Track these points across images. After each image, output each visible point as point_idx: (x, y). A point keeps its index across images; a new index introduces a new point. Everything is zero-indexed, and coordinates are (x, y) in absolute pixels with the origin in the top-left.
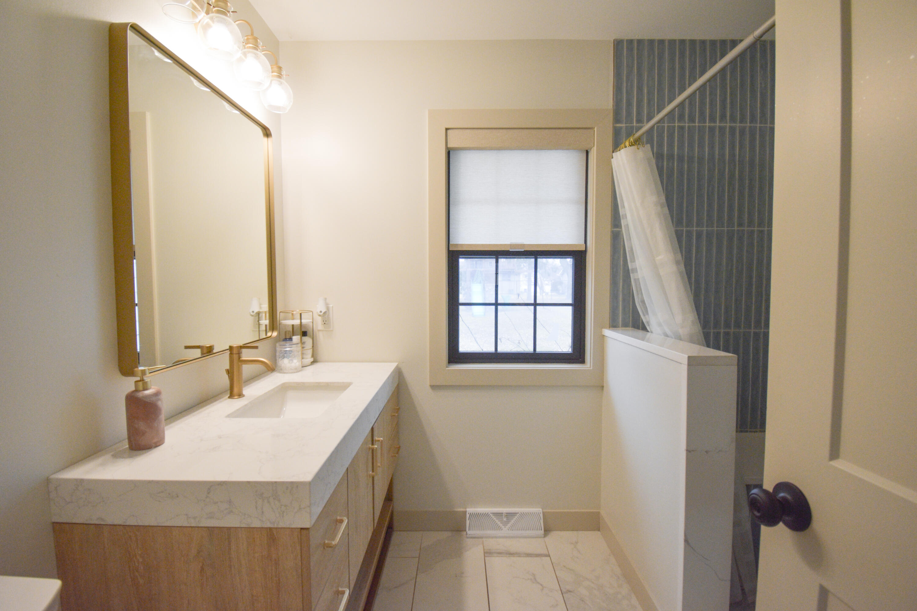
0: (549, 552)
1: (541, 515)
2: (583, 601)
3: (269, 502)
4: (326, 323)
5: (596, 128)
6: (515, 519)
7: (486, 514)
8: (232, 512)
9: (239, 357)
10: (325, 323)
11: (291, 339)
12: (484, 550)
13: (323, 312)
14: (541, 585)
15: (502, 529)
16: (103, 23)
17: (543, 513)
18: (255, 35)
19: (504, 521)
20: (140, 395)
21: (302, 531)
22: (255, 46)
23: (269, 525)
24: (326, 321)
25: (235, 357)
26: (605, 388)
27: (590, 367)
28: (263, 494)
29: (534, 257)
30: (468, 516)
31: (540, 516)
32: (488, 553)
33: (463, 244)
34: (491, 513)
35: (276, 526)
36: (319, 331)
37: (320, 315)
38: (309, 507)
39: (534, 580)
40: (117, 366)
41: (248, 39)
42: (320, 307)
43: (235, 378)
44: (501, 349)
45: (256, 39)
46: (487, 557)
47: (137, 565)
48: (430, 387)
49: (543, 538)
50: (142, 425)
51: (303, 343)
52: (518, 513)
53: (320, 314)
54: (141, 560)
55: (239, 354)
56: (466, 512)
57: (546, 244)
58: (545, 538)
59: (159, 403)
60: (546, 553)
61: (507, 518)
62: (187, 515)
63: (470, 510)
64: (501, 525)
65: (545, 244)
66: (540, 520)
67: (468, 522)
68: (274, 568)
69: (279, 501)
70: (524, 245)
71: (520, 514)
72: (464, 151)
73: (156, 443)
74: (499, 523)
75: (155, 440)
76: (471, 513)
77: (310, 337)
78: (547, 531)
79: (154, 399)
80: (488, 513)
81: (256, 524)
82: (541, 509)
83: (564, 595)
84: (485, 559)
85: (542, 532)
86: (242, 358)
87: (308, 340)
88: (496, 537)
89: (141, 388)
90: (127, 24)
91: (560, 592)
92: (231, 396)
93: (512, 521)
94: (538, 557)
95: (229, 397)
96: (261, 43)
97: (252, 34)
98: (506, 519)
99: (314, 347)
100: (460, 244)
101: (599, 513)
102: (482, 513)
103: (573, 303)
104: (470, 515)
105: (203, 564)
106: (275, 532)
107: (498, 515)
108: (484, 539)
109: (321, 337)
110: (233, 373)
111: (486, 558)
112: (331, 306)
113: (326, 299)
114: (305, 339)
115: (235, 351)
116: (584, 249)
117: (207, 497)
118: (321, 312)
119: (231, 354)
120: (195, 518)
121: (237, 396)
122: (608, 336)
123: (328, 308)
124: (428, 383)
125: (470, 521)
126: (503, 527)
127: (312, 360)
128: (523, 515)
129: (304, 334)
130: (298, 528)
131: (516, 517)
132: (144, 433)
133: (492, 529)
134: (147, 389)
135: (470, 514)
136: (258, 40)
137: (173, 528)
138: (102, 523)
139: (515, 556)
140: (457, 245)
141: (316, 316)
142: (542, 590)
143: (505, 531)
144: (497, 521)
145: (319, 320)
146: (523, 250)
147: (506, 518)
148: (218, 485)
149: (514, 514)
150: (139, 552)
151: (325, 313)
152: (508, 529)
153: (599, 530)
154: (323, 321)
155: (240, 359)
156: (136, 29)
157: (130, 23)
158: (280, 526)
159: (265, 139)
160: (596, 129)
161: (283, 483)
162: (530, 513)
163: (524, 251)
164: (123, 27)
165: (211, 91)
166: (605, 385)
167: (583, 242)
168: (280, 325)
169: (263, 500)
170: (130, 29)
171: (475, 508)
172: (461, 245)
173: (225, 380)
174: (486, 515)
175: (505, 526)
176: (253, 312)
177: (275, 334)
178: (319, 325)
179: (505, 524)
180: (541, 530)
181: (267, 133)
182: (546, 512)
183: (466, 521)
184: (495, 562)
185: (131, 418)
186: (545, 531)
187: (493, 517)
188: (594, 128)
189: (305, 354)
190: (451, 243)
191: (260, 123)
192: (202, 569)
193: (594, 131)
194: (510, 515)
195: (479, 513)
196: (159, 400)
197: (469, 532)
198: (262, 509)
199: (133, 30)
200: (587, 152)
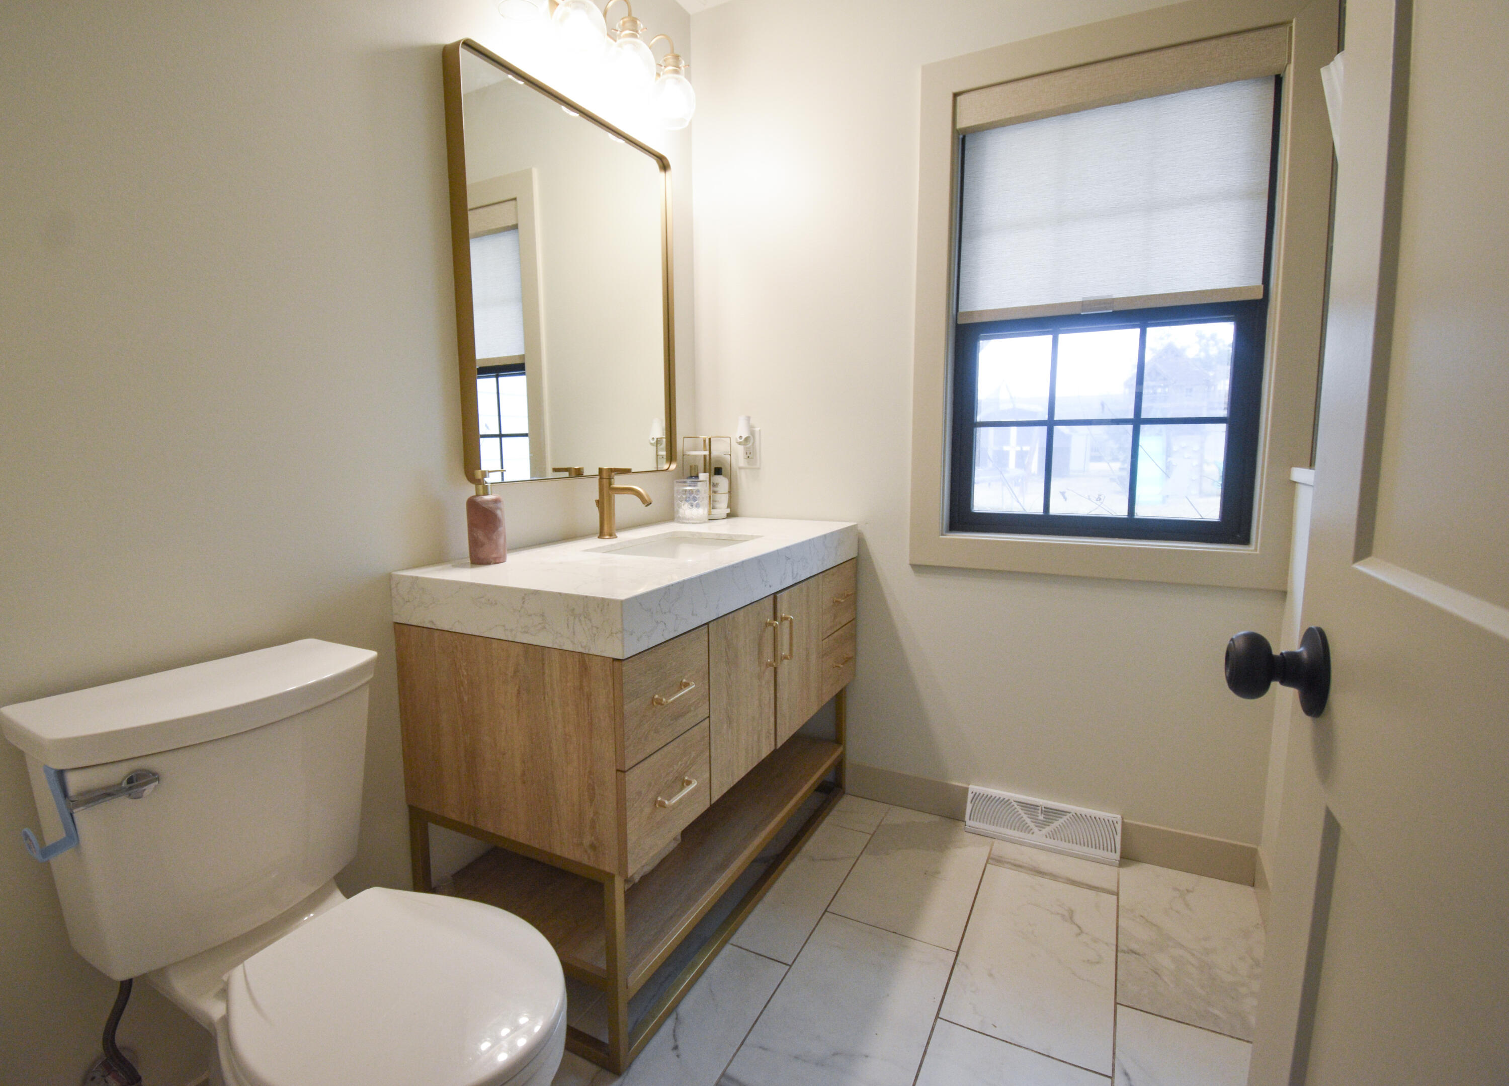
0: (1120, 888)
1: (1119, 827)
2: (1157, 973)
3: (580, 621)
4: (750, 456)
5: (1294, 21)
6: (1061, 821)
7: (1005, 800)
8: (544, 628)
9: (610, 484)
10: (748, 457)
11: (697, 477)
12: (990, 854)
13: (744, 437)
14: (1079, 927)
15: (1033, 833)
16: (434, 47)
17: (1124, 825)
18: (634, 15)
19: (1040, 820)
20: (479, 499)
21: (614, 662)
22: (633, 31)
23: (580, 650)
24: (750, 453)
25: (605, 481)
26: (1288, 595)
27: (1256, 550)
28: (574, 609)
29: (1139, 323)
30: (970, 796)
31: (1115, 827)
32: (994, 860)
33: (983, 311)
34: (1014, 801)
35: (587, 652)
36: (740, 468)
37: (740, 443)
38: (621, 632)
39: (1070, 916)
40: (463, 470)
41: (624, 23)
42: (742, 431)
43: (605, 512)
44: (1056, 509)
45: (634, 21)
46: (990, 864)
47: (462, 678)
48: (910, 567)
49: (1116, 869)
50: (480, 535)
51: (713, 485)
52: (1069, 813)
53: (741, 441)
54: (465, 673)
55: (610, 479)
56: (967, 789)
57: (1165, 294)
58: (1121, 869)
59: (499, 512)
60: (1115, 889)
61: (1045, 816)
62: (504, 626)
63: (973, 788)
64: (1032, 825)
65: (1163, 294)
66: (1115, 836)
67: (969, 806)
68: (586, 704)
69: (590, 620)
70: (1113, 300)
71: (1073, 815)
72: (994, 131)
73: (495, 558)
74: (1028, 821)
75: (494, 555)
76: (976, 793)
77: (726, 476)
78: (1128, 858)
79: (491, 505)
80: (1009, 800)
81: (568, 646)
82: (1119, 817)
83: (1119, 954)
84: (985, 866)
85: (1117, 856)
86: (614, 484)
87: (722, 482)
88: (1022, 844)
89: (481, 492)
90: (458, 43)
91: (1114, 948)
92: (601, 535)
93: (1056, 824)
94: (1094, 890)
95: (599, 538)
96: (642, 26)
97: (630, 14)
98: (1044, 818)
99: (732, 492)
100: (978, 311)
101: (1253, 853)
102: (997, 797)
103: (1228, 416)
104: (975, 795)
105: (519, 687)
106: (587, 659)
107: (1030, 808)
108: (996, 841)
109: (744, 480)
110: (603, 503)
111: (988, 865)
112: (759, 429)
113: (748, 418)
114: (718, 479)
115: (605, 475)
116: (1260, 296)
117: (522, 607)
118: (741, 437)
119: (601, 478)
120: (511, 630)
121: (607, 535)
122: (1299, 482)
123: (752, 433)
124: (907, 561)
125: (974, 805)
126: (1036, 830)
127: (728, 511)
128: (1078, 817)
129: (718, 471)
130: (610, 658)
131: (1065, 818)
132: (483, 545)
133: (1011, 826)
134: (487, 494)
135: (974, 793)
136: (638, 22)
137: (493, 640)
138: (433, 627)
139: (1046, 877)
140: (972, 313)
141: (734, 444)
142: (1078, 935)
143: (1039, 836)
144: (1025, 817)
145: (740, 450)
146: (1111, 311)
147: (1043, 815)
148: (532, 593)
149: (1062, 813)
150: (464, 664)
151: (747, 439)
152: (1046, 836)
153: (1253, 885)
154: (747, 453)
155: (611, 486)
156: (469, 45)
157: (461, 40)
158: (591, 653)
159: (663, 174)
160: (1294, 24)
161: (594, 599)
162: (1095, 818)
163: (1113, 312)
164: (454, 48)
165: (580, 115)
166: (1289, 590)
167: (1258, 281)
168: (684, 457)
169: (575, 617)
170: (462, 47)
171: (983, 786)
172: (981, 313)
173: (594, 514)
174: (1006, 802)
175: (1041, 829)
176: (653, 438)
177: (673, 466)
178: (738, 459)
179: (1042, 825)
180: (1115, 852)
181: (664, 165)
182: (1132, 825)
183: (966, 802)
184: (1003, 877)
185: (472, 526)
186: (1122, 857)
187: (1018, 808)
188: (1291, 22)
189: (718, 501)
190: (961, 310)
191: (654, 153)
192: (519, 692)
193: (1291, 28)
194: (1051, 814)
195: (988, 795)
196: (498, 508)
197: (969, 823)
198: (574, 629)
199: (465, 47)
200: (1279, 81)
